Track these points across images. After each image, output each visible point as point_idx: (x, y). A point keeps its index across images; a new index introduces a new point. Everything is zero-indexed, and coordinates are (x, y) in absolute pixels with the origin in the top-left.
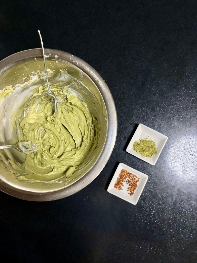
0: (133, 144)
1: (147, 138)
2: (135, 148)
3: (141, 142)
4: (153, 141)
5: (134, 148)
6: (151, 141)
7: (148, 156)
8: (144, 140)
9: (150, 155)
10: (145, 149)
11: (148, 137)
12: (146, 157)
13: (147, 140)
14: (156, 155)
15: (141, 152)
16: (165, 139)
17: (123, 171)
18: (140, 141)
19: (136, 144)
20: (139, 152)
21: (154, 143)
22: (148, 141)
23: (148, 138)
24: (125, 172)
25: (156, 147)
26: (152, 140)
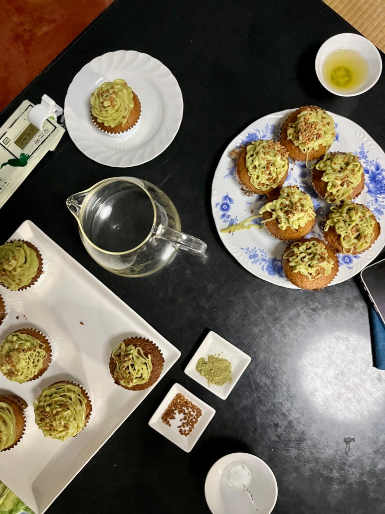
0: (197, 361)
1: (219, 355)
2: (199, 369)
3: (209, 360)
4: (229, 360)
5: (197, 367)
6: (225, 360)
7: (218, 383)
8: (215, 357)
9: (221, 383)
10: (214, 372)
11: (222, 352)
12: (214, 385)
13: (220, 357)
14: (230, 383)
15: (207, 377)
16: (247, 360)
17: (179, 396)
18: (209, 358)
19: (202, 362)
20: (205, 375)
21: (230, 363)
22: (221, 360)
23: (221, 354)
24: (182, 398)
25: (232, 370)
26: (227, 358)
